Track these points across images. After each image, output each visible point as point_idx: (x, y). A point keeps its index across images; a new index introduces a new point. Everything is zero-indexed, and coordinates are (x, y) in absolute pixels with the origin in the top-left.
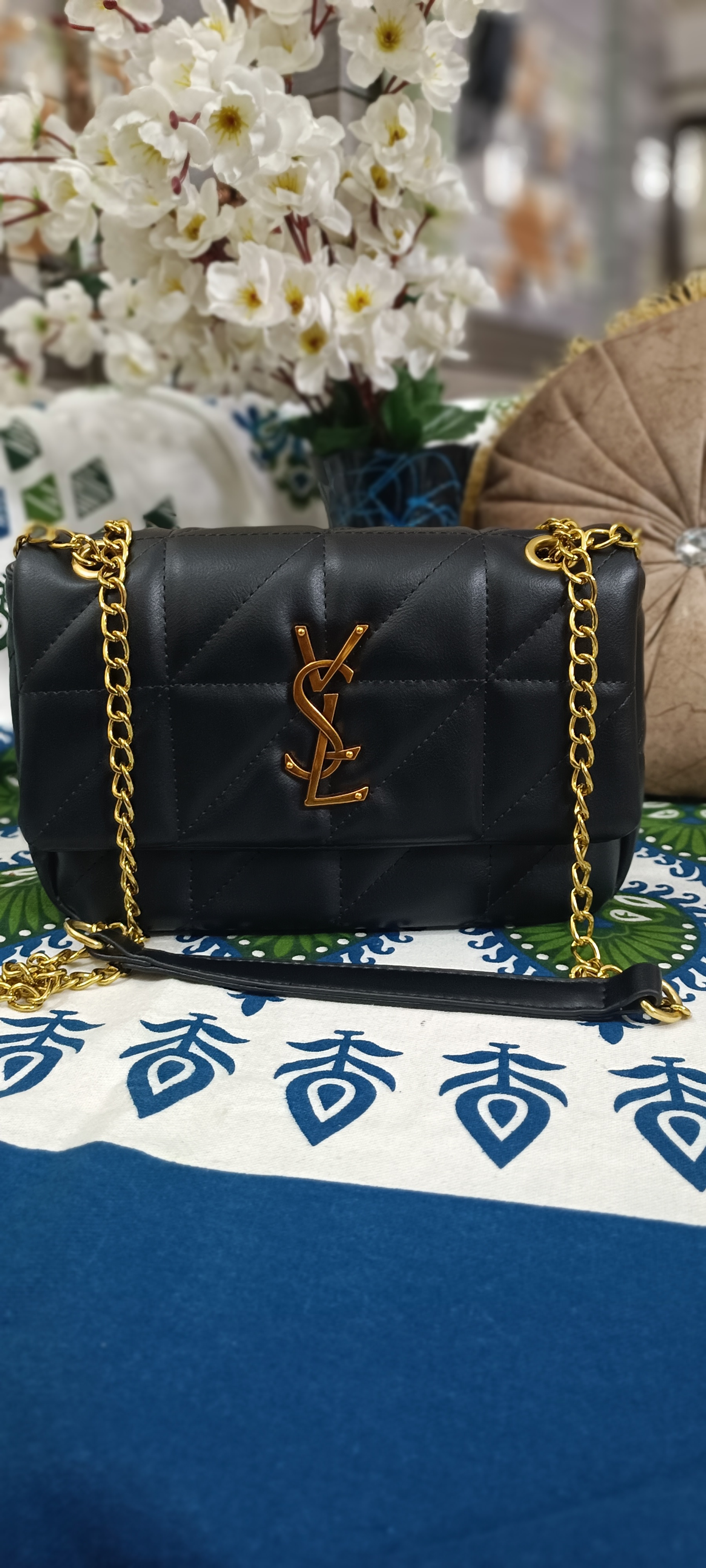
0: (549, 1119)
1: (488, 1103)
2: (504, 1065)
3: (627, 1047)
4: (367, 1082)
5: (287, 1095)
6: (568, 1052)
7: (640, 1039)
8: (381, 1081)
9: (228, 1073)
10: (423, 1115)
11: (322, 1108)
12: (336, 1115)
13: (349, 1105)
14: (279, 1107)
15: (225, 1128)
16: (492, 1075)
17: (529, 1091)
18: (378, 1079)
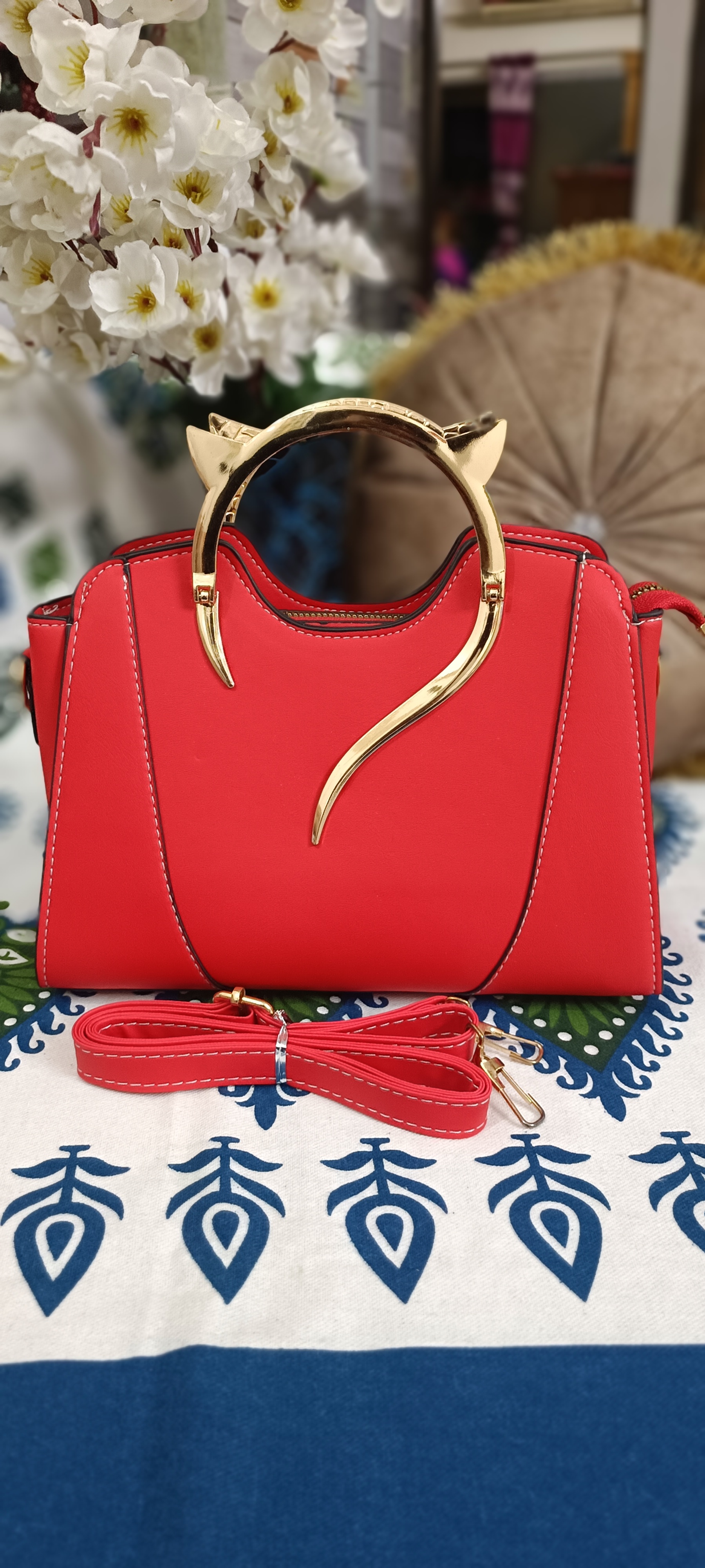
0: (600, 1229)
1: (539, 1216)
2: (534, 1162)
3: (634, 1122)
4: (418, 1204)
5: (351, 1236)
6: (585, 1136)
7: (642, 1111)
8: (430, 1201)
9: (281, 1216)
10: (488, 1242)
11: (390, 1247)
12: (407, 1255)
13: (413, 1239)
14: (349, 1253)
15: (311, 1291)
16: (529, 1178)
17: (569, 1193)
18: (427, 1199)
